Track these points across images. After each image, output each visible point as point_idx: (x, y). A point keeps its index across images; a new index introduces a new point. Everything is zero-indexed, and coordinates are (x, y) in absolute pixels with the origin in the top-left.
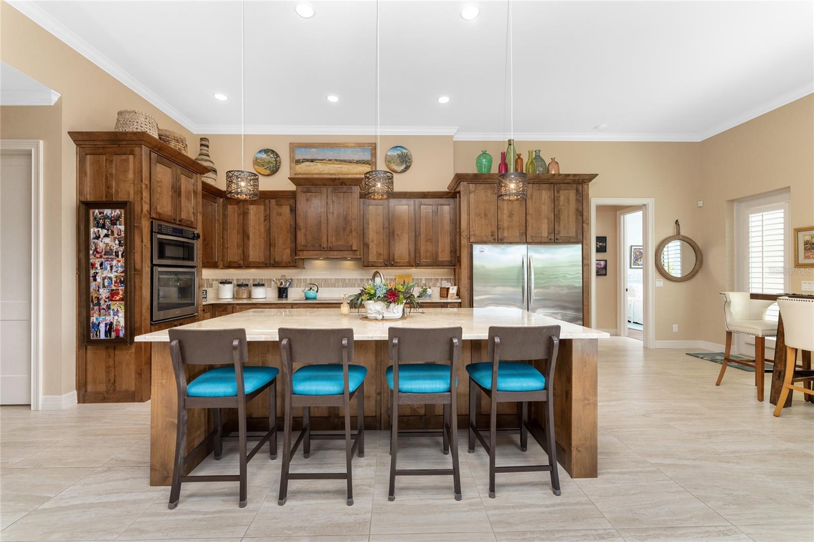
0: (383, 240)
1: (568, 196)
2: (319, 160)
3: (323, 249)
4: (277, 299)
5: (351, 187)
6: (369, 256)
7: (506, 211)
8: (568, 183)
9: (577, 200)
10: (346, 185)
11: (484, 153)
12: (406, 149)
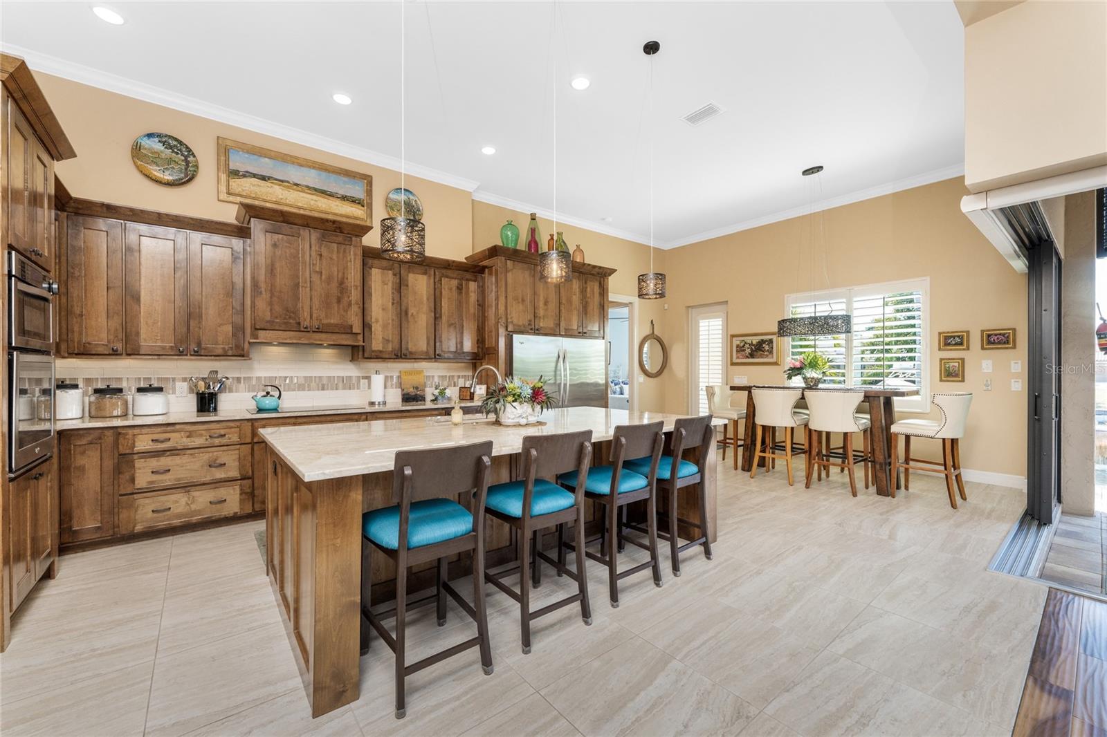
0: (393, 320)
1: (593, 287)
2: (276, 180)
3: (303, 329)
4: (196, 413)
5: (351, 238)
6: (371, 343)
7: (542, 298)
8: (593, 275)
9: (600, 294)
10: (343, 233)
11: (510, 224)
12: (414, 195)
